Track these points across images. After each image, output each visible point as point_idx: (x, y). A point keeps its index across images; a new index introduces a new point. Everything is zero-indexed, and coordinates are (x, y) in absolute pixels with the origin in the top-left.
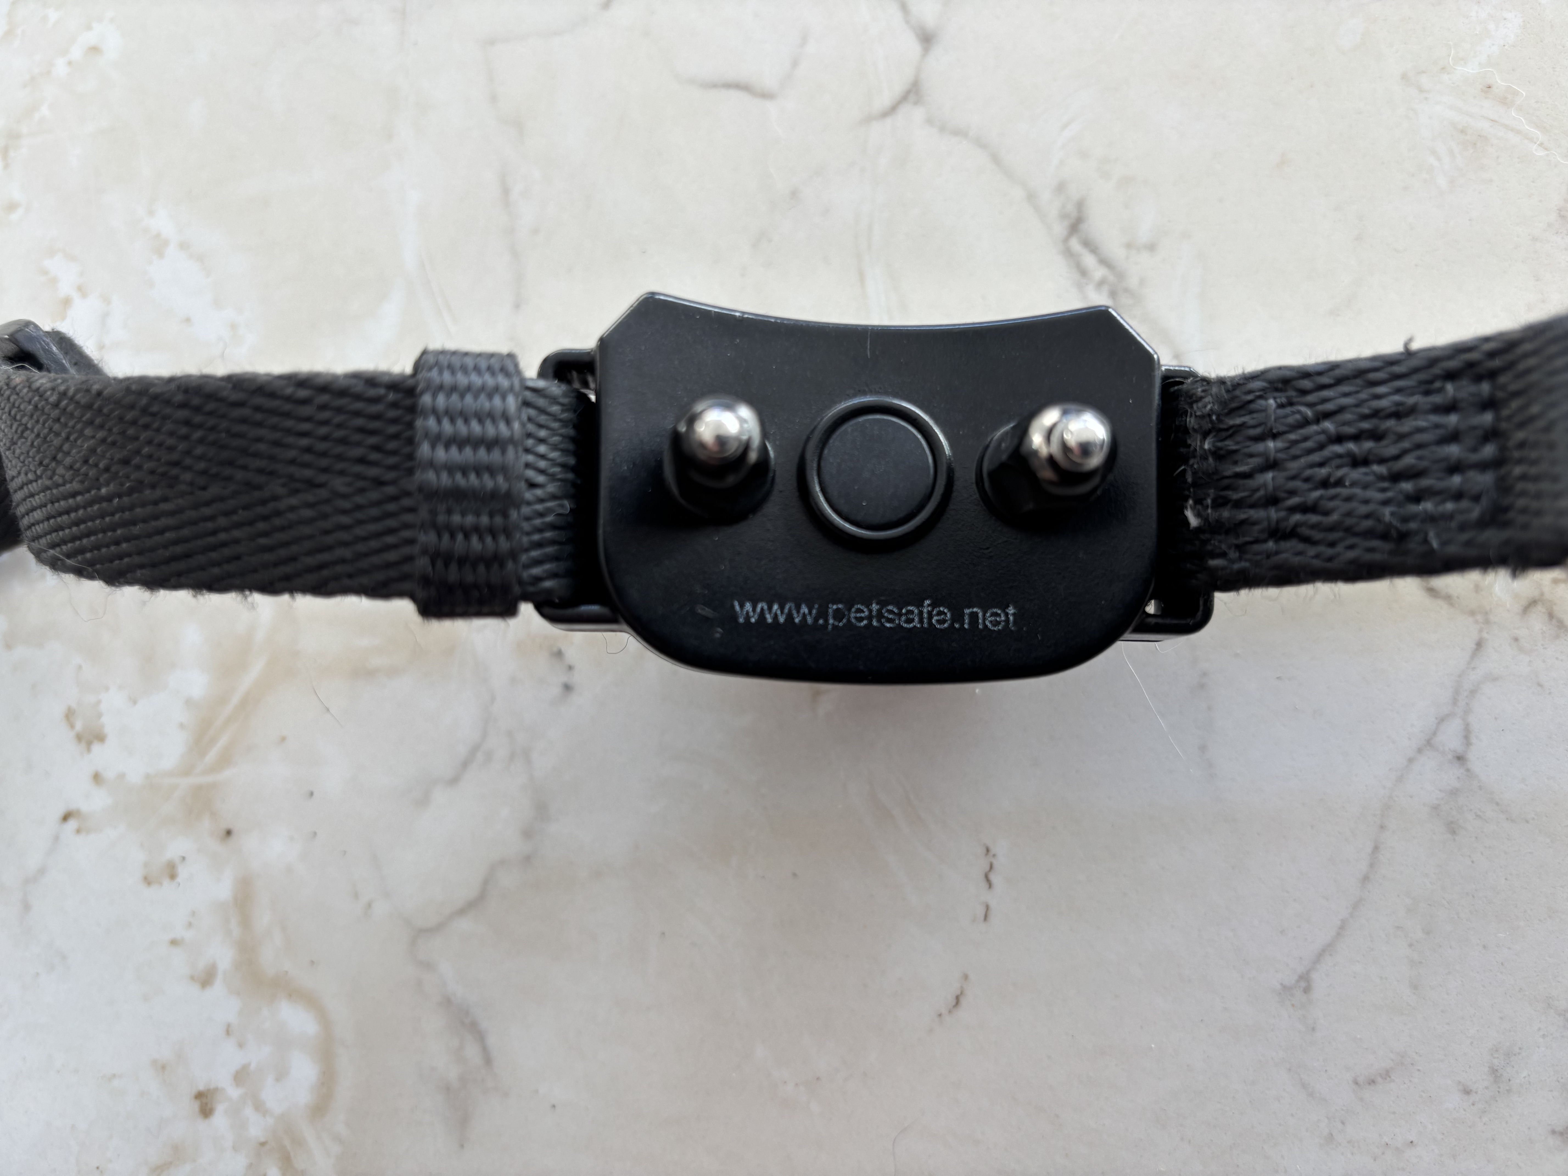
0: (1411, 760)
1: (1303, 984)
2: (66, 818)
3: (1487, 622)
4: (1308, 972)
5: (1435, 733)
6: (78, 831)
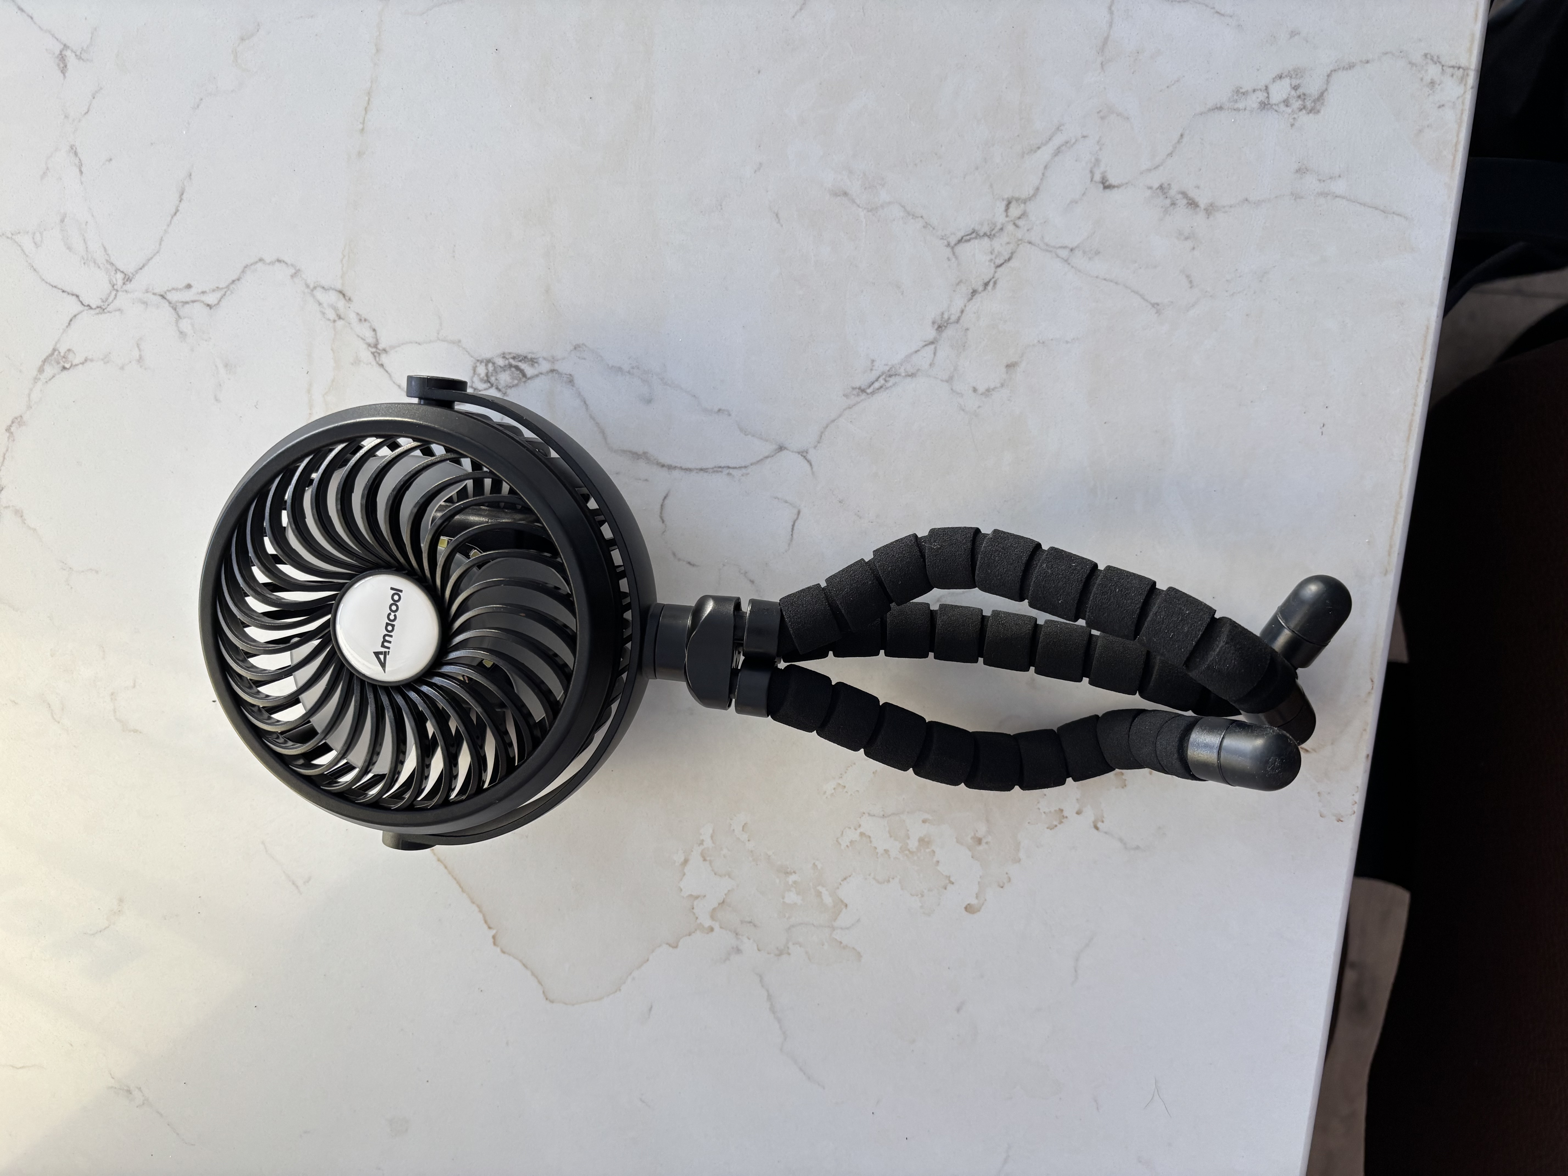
0: (1072, 267)
1: (1156, 306)
2: (1097, 828)
3: (1021, 240)
4: (1151, 304)
5: (1062, 258)
6: (1103, 822)
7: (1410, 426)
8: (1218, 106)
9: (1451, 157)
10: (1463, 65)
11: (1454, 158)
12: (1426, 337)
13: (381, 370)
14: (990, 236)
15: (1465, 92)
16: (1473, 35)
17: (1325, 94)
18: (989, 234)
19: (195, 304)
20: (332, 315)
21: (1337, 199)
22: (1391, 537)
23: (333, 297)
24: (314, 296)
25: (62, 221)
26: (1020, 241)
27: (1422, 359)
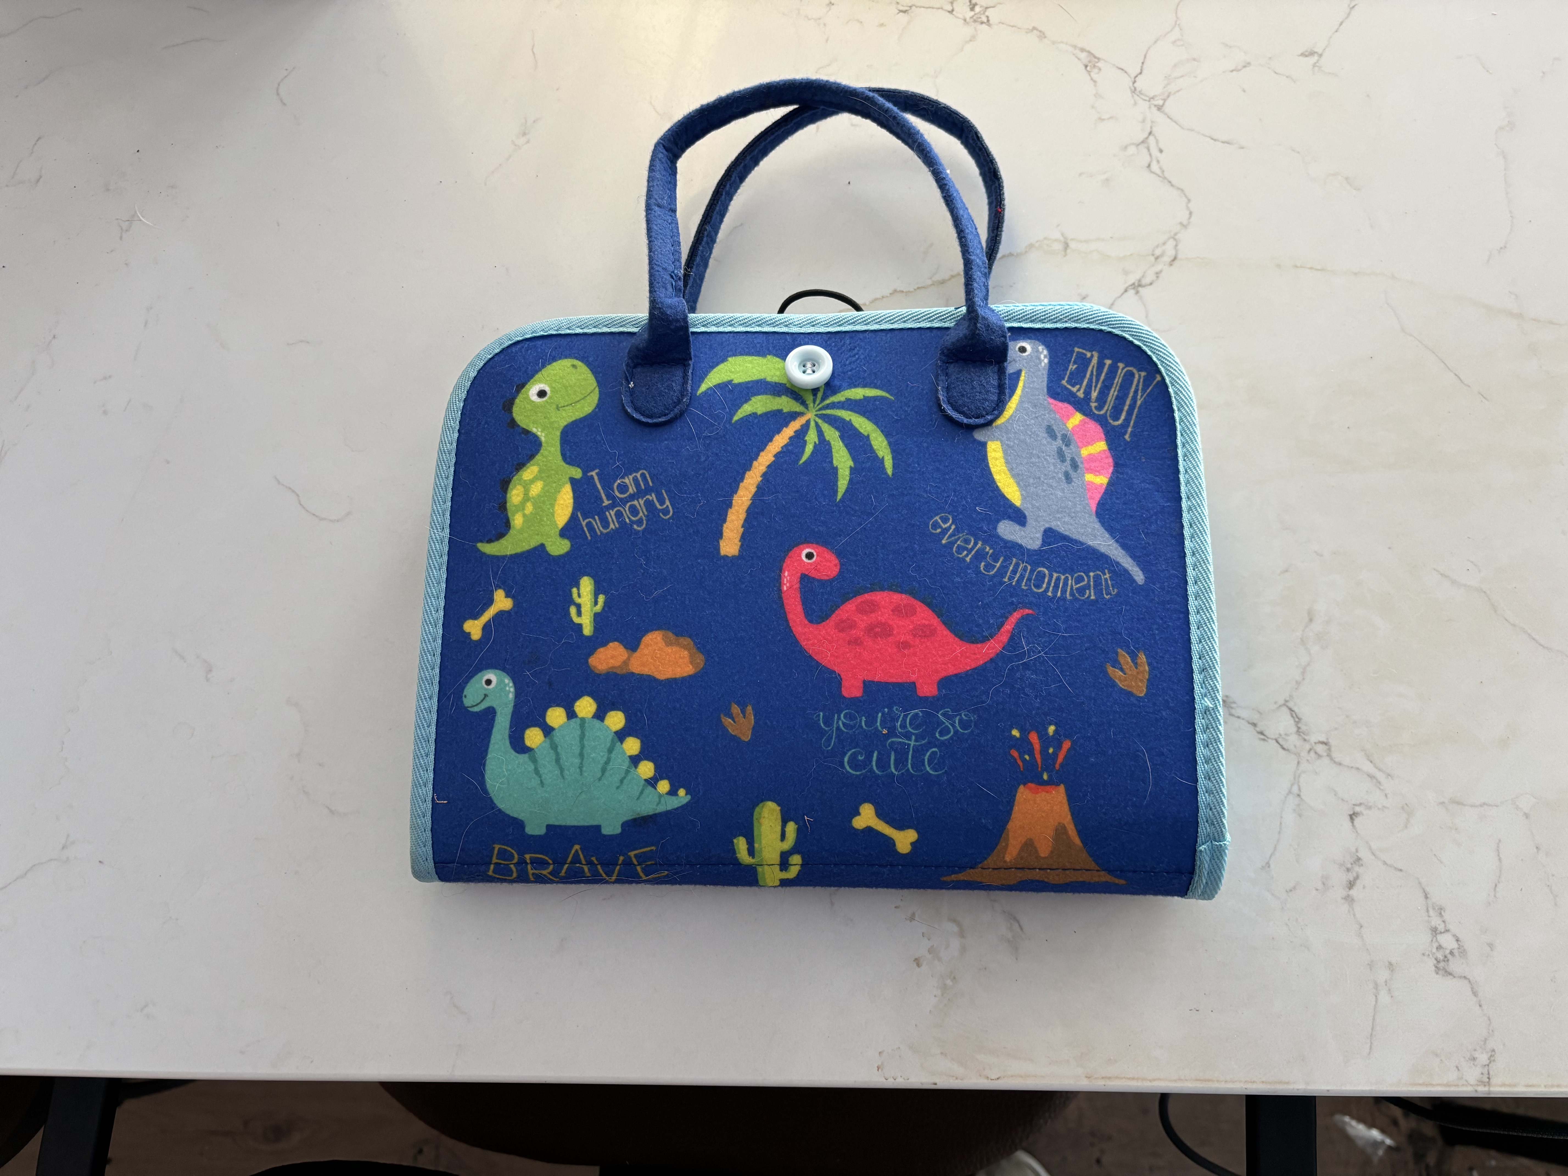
7: (1209, 1080)
8: (1428, 896)
9: (1421, 1082)
10: (1491, 1080)
11: (1420, 1085)
12: (1280, 1082)
13: (1122, 291)
14: (1299, 731)
15: (1471, 1085)
16: (1515, 1086)
17: (1451, 977)
18: (1300, 730)
19: (1148, 156)
20: (1158, 252)
21: (1374, 997)
22: (1117, 1078)
23: (1171, 253)
24: (1169, 239)
25: (1194, 60)
26: (1298, 755)
27: (1263, 1082)
